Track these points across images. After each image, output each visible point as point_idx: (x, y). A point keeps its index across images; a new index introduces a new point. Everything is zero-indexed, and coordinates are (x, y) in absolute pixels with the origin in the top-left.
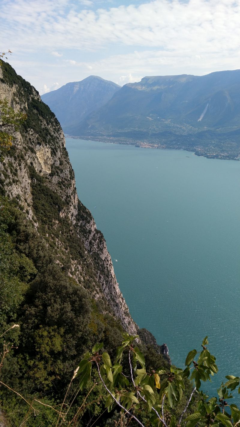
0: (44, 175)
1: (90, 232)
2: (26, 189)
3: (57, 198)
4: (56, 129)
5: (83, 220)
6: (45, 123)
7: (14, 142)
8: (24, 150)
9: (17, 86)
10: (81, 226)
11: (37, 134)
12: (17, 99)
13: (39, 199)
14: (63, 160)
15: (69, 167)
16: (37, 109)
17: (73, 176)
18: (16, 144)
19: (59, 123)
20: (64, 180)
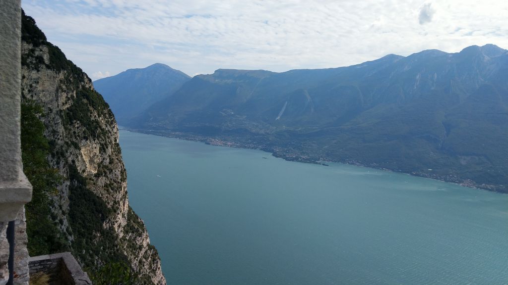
0: (88, 175)
1: (141, 247)
2: (63, 193)
3: (101, 204)
4: (109, 121)
5: (133, 232)
6: (96, 114)
7: (54, 135)
8: (66, 146)
9: (65, 72)
10: (129, 241)
11: (85, 127)
12: (64, 87)
13: (79, 206)
14: (114, 158)
15: (121, 167)
16: (88, 98)
17: (125, 177)
18: (56, 139)
19: (113, 115)
20: (112, 182)
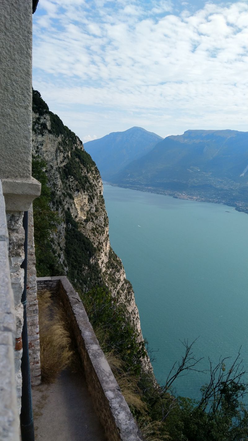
0: (79, 220)
1: (119, 281)
2: (61, 233)
3: (89, 244)
4: (95, 177)
5: (113, 268)
6: (85, 171)
7: (54, 188)
8: (63, 196)
9: (63, 135)
10: (110, 275)
11: (77, 181)
12: (62, 148)
13: (72, 244)
14: (99, 207)
15: (104, 215)
16: (79, 158)
17: (107, 223)
18: (56, 190)
19: (99, 172)
20: (98, 227)
